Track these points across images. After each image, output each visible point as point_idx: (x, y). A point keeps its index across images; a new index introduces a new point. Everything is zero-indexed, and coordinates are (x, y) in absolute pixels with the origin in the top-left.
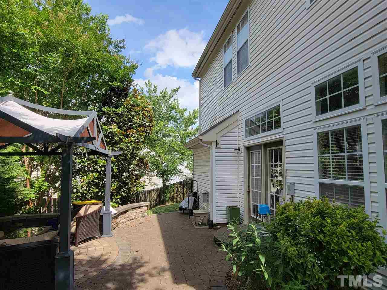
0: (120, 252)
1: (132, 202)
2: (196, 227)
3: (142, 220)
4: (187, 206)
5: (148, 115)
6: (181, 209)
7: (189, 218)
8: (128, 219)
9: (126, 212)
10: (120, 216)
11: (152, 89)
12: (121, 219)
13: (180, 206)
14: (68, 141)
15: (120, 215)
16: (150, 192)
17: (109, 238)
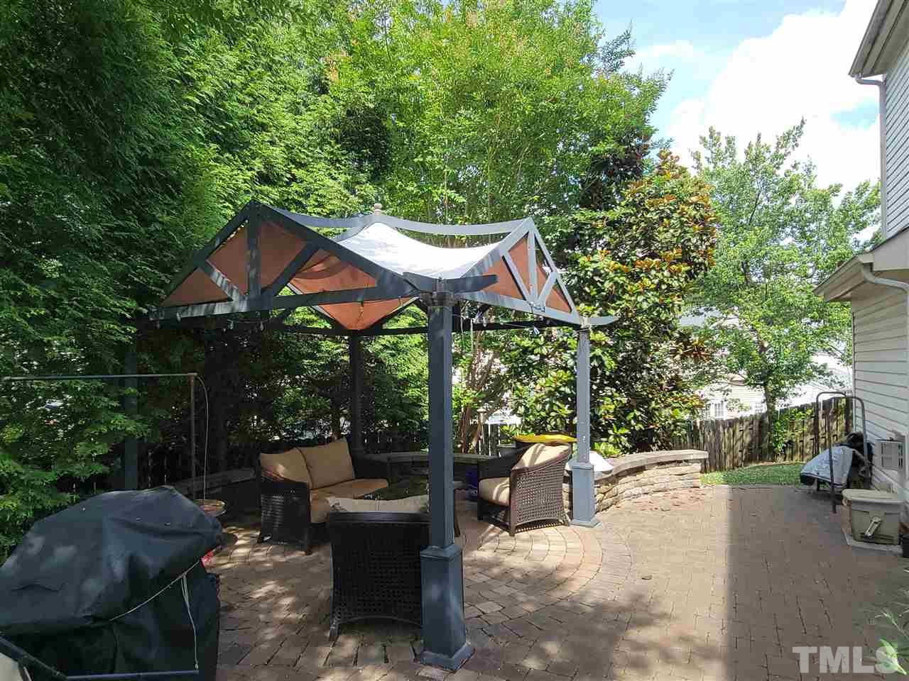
0: (600, 571)
1: (665, 446)
2: (850, 541)
3: (684, 495)
4: (825, 474)
5: (698, 216)
6: (806, 479)
7: (835, 511)
8: (647, 489)
9: (640, 469)
10: (624, 480)
11: (723, 149)
12: (626, 486)
13: (803, 471)
14: (440, 290)
15: (625, 476)
16: (730, 424)
17: (586, 529)
